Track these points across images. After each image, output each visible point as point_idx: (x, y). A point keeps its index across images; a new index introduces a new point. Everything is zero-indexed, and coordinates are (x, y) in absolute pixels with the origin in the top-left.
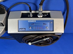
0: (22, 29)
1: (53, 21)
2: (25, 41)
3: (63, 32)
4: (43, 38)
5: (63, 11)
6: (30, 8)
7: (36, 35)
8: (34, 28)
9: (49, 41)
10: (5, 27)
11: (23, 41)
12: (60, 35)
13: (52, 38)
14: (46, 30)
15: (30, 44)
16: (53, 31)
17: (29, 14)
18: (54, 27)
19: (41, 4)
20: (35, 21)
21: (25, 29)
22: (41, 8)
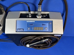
0: (20, 29)
1: (52, 21)
2: (23, 43)
3: (62, 33)
4: (42, 39)
5: (62, 12)
6: (29, 7)
7: (34, 37)
8: (33, 29)
9: (48, 43)
10: (3, 28)
11: (21, 43)
12: (59, 36)
13: (51, 40)
14: (45, 31)
15: (28, 46)
16: (52, 32)
17: (28, 14)
18: (53, 28)
19: (40, 4)
20: (34, 22)
21: (23, 29)
22: (40, 7)
